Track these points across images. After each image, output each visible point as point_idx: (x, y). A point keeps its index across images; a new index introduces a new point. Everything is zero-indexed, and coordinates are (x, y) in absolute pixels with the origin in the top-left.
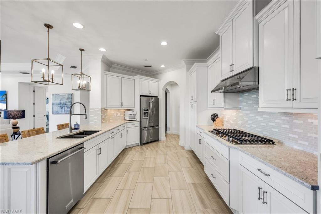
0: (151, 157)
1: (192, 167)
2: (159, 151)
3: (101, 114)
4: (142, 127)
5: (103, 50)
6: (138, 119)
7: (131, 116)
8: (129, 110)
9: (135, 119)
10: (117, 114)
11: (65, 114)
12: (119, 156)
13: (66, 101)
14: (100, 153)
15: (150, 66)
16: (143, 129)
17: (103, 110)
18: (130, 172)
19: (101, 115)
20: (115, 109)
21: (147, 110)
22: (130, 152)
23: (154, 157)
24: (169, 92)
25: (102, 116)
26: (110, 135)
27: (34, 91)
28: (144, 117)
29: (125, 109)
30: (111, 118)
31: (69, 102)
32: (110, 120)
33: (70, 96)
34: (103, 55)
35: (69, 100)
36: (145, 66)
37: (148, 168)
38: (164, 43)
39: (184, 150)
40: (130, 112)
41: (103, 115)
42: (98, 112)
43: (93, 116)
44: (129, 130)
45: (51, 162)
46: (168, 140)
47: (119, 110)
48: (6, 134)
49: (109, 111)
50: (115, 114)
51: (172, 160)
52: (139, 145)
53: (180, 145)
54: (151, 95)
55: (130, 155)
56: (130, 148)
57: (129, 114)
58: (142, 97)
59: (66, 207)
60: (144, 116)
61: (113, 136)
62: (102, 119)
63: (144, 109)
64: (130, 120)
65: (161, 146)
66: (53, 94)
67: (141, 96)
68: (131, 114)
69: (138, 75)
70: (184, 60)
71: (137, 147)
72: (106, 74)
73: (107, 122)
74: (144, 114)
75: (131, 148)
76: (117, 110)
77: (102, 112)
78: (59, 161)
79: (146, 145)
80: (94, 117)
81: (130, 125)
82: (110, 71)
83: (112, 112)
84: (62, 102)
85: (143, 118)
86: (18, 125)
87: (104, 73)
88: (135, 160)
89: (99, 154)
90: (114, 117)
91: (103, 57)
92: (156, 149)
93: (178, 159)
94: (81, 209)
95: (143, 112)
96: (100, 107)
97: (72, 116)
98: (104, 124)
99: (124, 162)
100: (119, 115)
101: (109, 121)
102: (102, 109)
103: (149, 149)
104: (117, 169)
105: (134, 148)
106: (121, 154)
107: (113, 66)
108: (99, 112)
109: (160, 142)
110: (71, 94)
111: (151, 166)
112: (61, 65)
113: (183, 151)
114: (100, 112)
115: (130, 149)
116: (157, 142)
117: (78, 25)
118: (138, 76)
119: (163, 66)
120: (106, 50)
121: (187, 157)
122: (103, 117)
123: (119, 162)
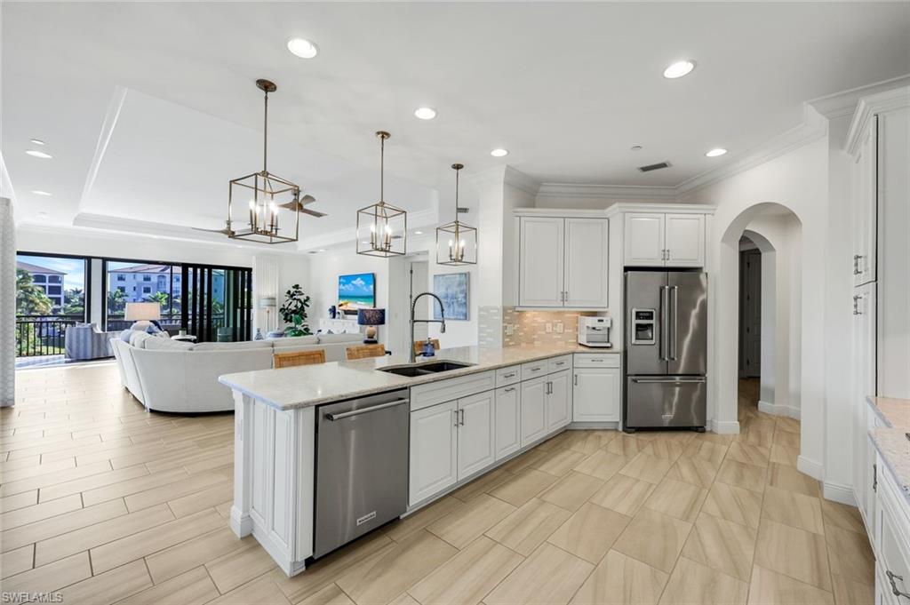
0: (638, 481)
1: (820, 587)
2: (685, 470)
3: (504, 322)
4: (628, 373)
5: (499, 153)
6: (618, 345)
7: (595, 332)
8: (594, 314)
9: (609, 345)
10: (554, 325)
11: (455, 319)
12: (541, 448)
13: (455, 289)
14: (460, 421)
15: (663, 165)
16: (634, 378)
17: (509, 311)
18: (545, 502)
19: (501, 325)
20: (548, 312)
21: (650, 316)
22: (579, 444)
23: (651, 484)
24: (771, 248)
25: (505, 328)
26: (501, 381)
27: (411, 272)
28: (637, 339)
29: (578, 313)
30: (535, 337)
31: (462, 292)
32: (534, 340)
33: (463, 278)
34: (508, 166)
35: (462, 288)
36: (645, 169)
37: (608, 509)
38: (679, 69)
39: (815, 501)
40: (592, 321)
41: (509, 326)
42: (496, 318)
43: (485, 326)
44: (584, 376)
45: (324, 413)
46: (752, 439)
47: (559, 312)
48: (323, 351)
49: (528, 315)
50: (549, 326)
51: (725, 518)
52: (620, 428)
53: (799, 468)
54: (669, 264)
55: (575, 452)
56: (586, 430)
57: (588, 327)
58: (629, 272)
59: (358, 520)
60: (637, 334)
61: (513, 386)
62: (505, 335)
63: (637, 313)
64: (590, 345)
65: (703, 453)
66: (435, 276)
67: (627, 269)
68: (594, 328)
69: (614, 203)
70: (812, 104)
71: (609, 434)
72: (520, 214)
73: (523, 345)
74: (637, 330)
75: (590, 431)
76: (554, 313)
77: (507, 318)
78: (335, 417)
79: (644, 437)
80: (488, 331)
81: (584, 360)
82: (534, 206)
83: (539, 320)
84: (450, 291)
85: (634, 341)
86: (375, 337)
87: (515, 212)
88: (579, 473)
89: (459, 423)
90: (544, 333)
91: (507, 172)
92: (676, 457)
93: (755, 523)
94: (393, 541)
95: (634, 322)
96: (499, 304)
97: (415, 323)
98: (512, 350)
99: (543, 468)
100: (559, 328)
101: (531, 342)
102: (505, 310)
103: (649, 450)
104: (516, 478)
105: (597, 433)
106: (548, 443)
107: (542, 189)
108: (498, 318)
109: (707, 435)
110: (466, 274)
111: (623, 509)
112: (404, 212)
113: (804, 499)
114: (500, 318)
115: (584, 434)
116: (696, 434)
117: (425, 113)
118: (616, 205)
119: (716, 152)
120: (508, 152)
121: (815, 536)
122: (509, 332)
123: (531, 462)
